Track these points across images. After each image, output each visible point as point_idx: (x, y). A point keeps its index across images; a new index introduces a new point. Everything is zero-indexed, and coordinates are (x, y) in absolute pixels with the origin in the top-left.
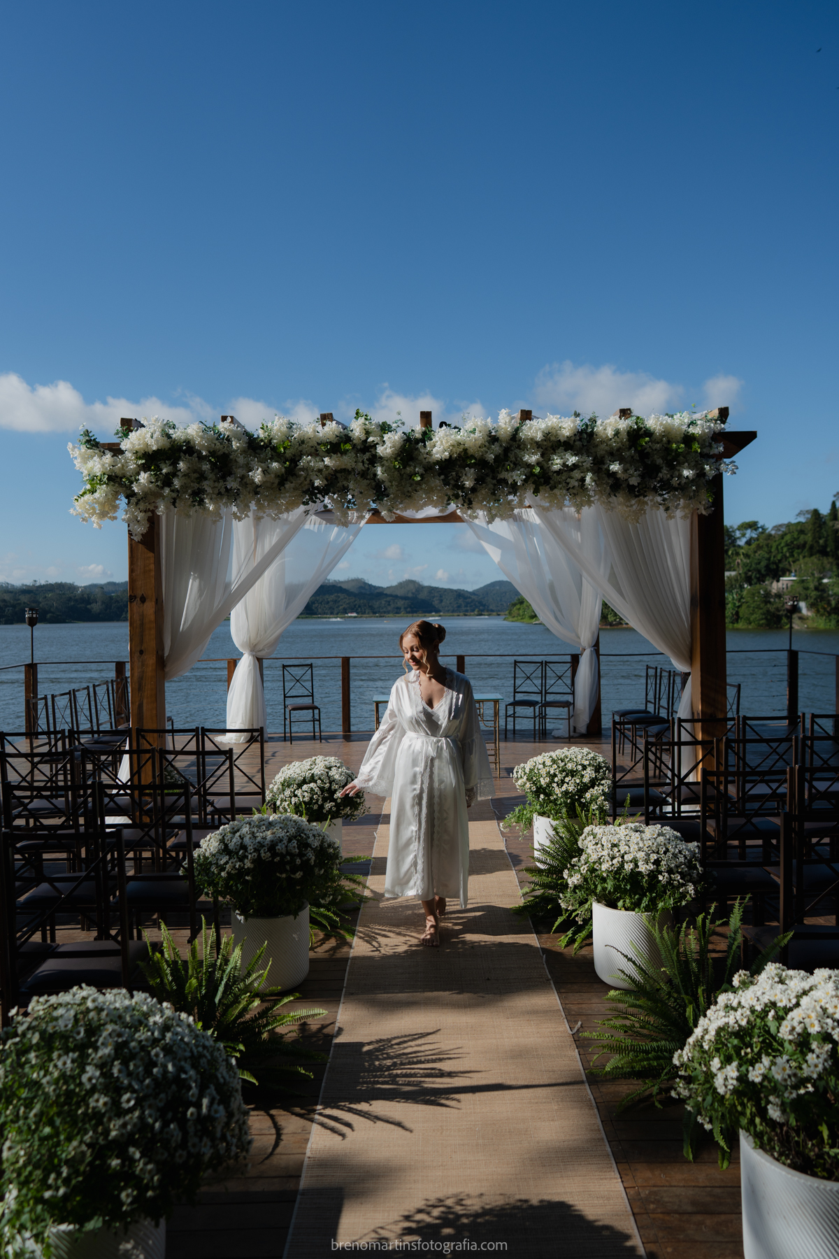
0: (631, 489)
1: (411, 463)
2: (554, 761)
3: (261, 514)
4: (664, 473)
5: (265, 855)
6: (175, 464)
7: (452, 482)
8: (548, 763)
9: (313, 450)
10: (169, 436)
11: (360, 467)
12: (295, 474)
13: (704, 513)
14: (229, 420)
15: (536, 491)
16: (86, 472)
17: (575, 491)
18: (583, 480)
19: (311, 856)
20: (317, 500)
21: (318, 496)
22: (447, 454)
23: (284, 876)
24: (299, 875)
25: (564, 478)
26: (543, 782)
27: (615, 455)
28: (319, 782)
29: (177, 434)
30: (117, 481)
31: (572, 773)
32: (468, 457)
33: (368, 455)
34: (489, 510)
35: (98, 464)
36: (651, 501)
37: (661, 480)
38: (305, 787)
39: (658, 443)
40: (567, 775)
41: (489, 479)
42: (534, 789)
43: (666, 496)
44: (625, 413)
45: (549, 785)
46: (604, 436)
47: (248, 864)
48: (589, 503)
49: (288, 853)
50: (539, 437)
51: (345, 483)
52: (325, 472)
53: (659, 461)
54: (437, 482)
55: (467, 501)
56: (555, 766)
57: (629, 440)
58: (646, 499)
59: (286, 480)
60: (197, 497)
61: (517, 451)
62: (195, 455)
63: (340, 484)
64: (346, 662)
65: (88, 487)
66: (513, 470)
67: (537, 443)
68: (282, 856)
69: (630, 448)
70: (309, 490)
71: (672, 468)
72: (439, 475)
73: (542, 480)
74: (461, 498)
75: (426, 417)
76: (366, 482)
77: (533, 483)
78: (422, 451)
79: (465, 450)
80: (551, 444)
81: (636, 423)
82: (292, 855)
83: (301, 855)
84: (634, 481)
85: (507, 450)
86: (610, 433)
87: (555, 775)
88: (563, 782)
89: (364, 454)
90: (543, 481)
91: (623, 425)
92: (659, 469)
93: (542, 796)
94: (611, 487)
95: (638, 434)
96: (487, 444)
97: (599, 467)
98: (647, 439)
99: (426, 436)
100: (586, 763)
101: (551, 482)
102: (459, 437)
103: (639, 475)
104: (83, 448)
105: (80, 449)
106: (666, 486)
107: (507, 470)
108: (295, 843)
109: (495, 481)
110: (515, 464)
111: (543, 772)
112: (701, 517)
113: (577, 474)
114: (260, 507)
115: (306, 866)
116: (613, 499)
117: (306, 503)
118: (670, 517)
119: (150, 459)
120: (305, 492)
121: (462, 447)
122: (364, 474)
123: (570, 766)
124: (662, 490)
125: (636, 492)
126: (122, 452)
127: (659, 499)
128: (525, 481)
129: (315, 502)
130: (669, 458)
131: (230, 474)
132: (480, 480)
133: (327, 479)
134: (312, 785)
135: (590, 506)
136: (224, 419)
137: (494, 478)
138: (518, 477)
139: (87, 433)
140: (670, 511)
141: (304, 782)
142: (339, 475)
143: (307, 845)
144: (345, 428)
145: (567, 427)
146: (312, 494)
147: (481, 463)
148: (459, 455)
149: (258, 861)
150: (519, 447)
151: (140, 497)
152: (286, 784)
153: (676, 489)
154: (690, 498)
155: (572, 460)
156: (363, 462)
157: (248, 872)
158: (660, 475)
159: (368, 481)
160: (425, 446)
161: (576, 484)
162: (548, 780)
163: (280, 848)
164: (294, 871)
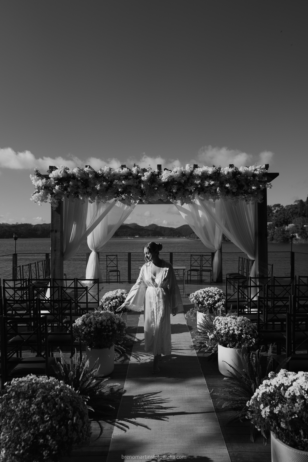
0: (233, 193)
1: (154, 183)
2: (205, 292)
3: (99, 201)
4: (245, 188)
5: (99, 326)
6: (68, 182)
7: (169, 190)
9: (118, 178)
10: (66, 173)
12: (112, 187)
13: (260, 202)
14: (88, 167)
15: (199, 194)
16: (36, 185)
17: (213, 194)
18: (216, 190)
19: (115, 326)
20: (120, 196)
21: (120, 194)
22: (167, 180)
23: (105, 334)
24: (111, 333)
25: (209, 189)
27: (227, 181)
28: (119, 299)
29: (69, 172)
30: (47, 188)
31: (211, 297)
32: (174, 181)
33: (138, 180)
34: (182, 201)
35: (40, 183)
36: (241, 198)
37: (244, 190)
38: (114, 301)
39: (243, 177)
40: (209, 298)
41: (182, 189)
42: (197, 302)
43: (246, 196)
44: (231, 166)
45: (203, 301)
46: (224, 174)
47: (92, 329)
48: (218, 198)
49: (107, 325)
50: (200, 174)
51: (130, 190)
52: (123, 186)
53: (244, 183)
54: (163, 190)
55: (174, 197)
56: (205, 294)
57: (233, 176)
58: (239, 197)
59: (109, 189)
60: (76, 194)
61: (192, 179)
62: (76, 179)
63: (128, 190)
64: (130, 254)
65: (37, 190)
67: (199, 176)
68: (105, 326)
69: (233, 179)
70: (117, 192)
71: (248, 186)
72: (164, 188)
73: (201, 190)
74: (172, 196)
75: (159, 167)
77: (198, 191)
78: (158, 179)
79: (173, 179)
80: (205, 177)
81: (235, 170)
82: (108, 326)
83: (112, 326)
84: (234, 190)
85: (188, 179)
86: (226, 173)
87: (205, 297)
88: (208, 300)
89: (137, 180)
91: (230, 170)
92: (243, 186)
93: (200, 305)
94: (226, 192)
95: (236, 173)
96: (181, 177)
97: (222, 185)
98: (239, 175)
99: (160, 173)
100: (216, 293)
101: (204, 190)
102: (171, 174)
103: (236, 188)
104: (36, 177)
105: (34, 177)
106: (246, 192)
107: (189, 186)
108: (109, 322)
109: (184, 190)
110: (191, 184)
111: (201, 296)
112: (259, 203)
113: (214, 188)
114: (99, 198)
115: (113, 330)
116: (227, 197)
117: (115, 197)
118: (248, 204)
119: (59, 180)
120: (115, 193)
121: (172, 177)
122: (137, 187)
123: (210, 294)
124: (245, 194)
125: (235, 194)
126: (50, 178)
127: (243, 197)
128: (195, 190)
129: (119, 197)
130: (247, 182)
131: (88, 186)
132: (178, 190)
133: (123, 189)
134: (116, 300)
136: (86, 166)
137: (184, 189)
138: (193, 189)
139: (37, 171)
140: (247, 202)
141: (114, 298)
142: (127, 187)
143: (114, 323)
144: (130, 170)
145: (210, 170)
146: (118, 194)
147: (179, 183)
148: (171, 180)
149: (96, 328)
150: (193, 178)
151: (56, 194)
152: (107, 299)
153: (250, 194)
154: (255, 197)
155: (212, 183)
156: (136, 183)
157: (92, 332)
158: (244, 188)
159: (138, 190)
160: (159, 177)
161: (213, 191)
162: (202, 299)
163: (104, 323)
164: (109, 332)
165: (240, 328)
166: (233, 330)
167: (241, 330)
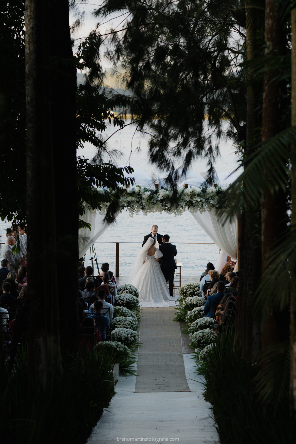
0: (217, 208)
1: (152, 199)
2: (188, 286)
5: (128, 301)
7: (164, 205)
8: (186, 286)
11: (138, 200)
15: (189, 208)
17: (200, 208)
18: (203, 205)
19: (135, 301)
21: (124, 207)
22: (163, 197)
24: (133, 304)
25: (197, 204)
26: (184, 291)
27: (212, 198)
28: (128, 290)
31: (192, 288)
32: (168, 198)
33: (139, 196)
34: (175, 213)
38: (125, 291)
40: (191, 289)
41: (174, 205)
42: (182, 293)
44: (215, 185)
45: (186, 291)
46: (209, 193)
47: (125, 302)
48: (205, 211)
50: (189, 193)
51: (133, 204)
52: (127, 202)
54: (160, 205)
56: (188, 287)
57: (216, 194)
63: (131, 205)
66: (182, 202)
67: (189, 195)
68: (130, 301)
69: (216, 196)
72: (161, 203)
74: (167, 210)
75: (157, 186)
76: (138, 204)
77: (188, 205)
79: (168, 196)
80: (193, 194)
81: (219, 189)
83: (133, 301)
85: (180, 196)
86: (210, 192)
87: (188, 289)
88: (189, 291)
89: (138, 196)
90: (190, 204)
91: (215, 190)
93: (184, 294)
94: (211, 207)
95: (219, 192)
97: (207, 201)
98: (221, 193)
99: (157, 192)
100: (196, 286)
101: (193, 205)
102: (166, 193)
107: (180, 202)
108: (132, 299)
109: (176, 205)
110: (182, 200)
111: (185, 288)
113: (201, 203)
115: (134, 303)
116: (211, 210)
120: (121, 207)
122: (138, 202)
123: (192, 286)
128: (186, 205)
129: (123, 209)
132: (172, 205)
133: (127, 203)
134: (127, 290)
135: (205, 212)
138: (183, 204)
141: (124, 290)
142: (131, 202)
143: (134, 300)
144: (133, 189)
145: (198, 189)
148: (166, 198)
149: (126, 302)
150: (184, 195)
155: (199, 200)
156: (138, 198)
157: (125, 303)
158: (226, 203)
159: (139, 204)
160: (156, 195)
161: (200, 206)
162: (185, 290)
163: (130, 299)
164: (132, 304)
165: (197, 301)
166: (194, 302)
167: (198, 302)
